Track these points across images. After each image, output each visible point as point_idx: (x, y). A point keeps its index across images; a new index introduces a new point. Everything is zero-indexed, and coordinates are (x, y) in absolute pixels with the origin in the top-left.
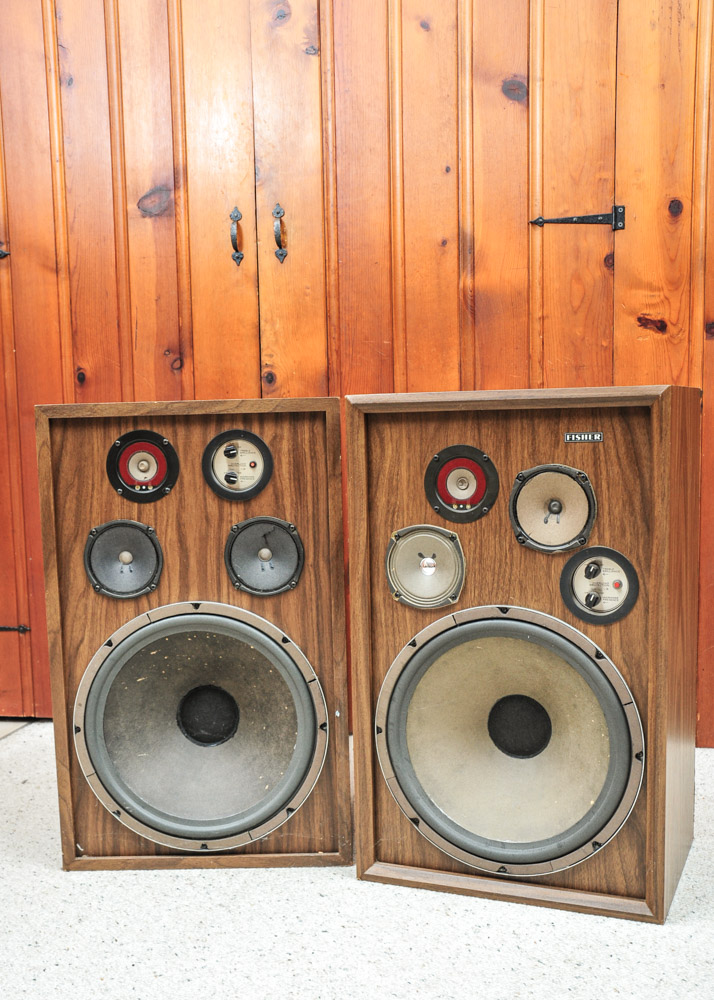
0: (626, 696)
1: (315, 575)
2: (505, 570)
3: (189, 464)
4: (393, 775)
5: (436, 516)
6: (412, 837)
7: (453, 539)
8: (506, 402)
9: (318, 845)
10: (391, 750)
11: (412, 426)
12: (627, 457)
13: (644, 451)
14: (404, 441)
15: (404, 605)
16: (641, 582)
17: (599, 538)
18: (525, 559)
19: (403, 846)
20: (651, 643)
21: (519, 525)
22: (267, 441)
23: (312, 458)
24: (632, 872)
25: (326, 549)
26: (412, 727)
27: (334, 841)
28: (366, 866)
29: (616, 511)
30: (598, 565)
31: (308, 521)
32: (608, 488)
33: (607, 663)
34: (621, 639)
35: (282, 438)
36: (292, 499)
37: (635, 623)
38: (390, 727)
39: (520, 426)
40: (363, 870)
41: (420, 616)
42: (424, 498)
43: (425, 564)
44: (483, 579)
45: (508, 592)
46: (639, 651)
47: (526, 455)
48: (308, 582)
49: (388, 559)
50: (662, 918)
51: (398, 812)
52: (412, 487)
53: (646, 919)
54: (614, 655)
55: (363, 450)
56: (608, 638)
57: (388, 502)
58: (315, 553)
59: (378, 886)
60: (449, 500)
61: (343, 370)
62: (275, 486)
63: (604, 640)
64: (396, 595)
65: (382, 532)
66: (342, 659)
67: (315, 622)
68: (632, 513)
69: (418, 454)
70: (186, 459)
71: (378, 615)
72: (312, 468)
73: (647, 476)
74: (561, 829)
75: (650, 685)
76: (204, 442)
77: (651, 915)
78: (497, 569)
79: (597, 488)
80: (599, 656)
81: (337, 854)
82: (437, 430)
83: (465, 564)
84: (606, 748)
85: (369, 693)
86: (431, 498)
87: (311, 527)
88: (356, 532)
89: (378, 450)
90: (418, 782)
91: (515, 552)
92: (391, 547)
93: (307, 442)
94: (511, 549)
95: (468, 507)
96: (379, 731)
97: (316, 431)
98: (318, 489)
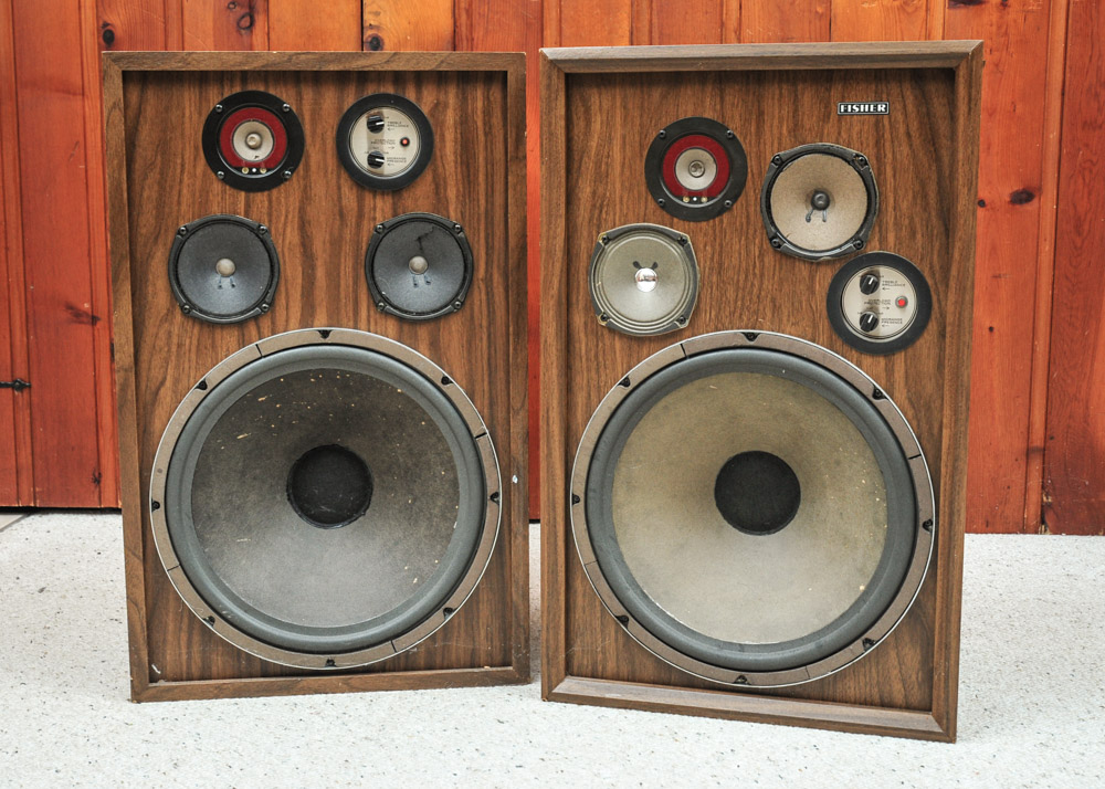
0: (912, 445)
1: (487, 294)
2: (753, 285)
3: (318, 140)
4: (594, 559)
5: (659, 211)
6: (616, 640)
7: (682, 242)
8: (762, 59)
9: (483, 658)
10: (591, 525)
11: (630, 91)
12: (920, 135)
13: (943, 127)
14: (618, 111)
15: (612, 330)
16: (934, 298)
17: (880, 243)
18: (781, 269)
19: (604, 653)
20: (947, 377)
21: (773, 223)
22: (425, 110)
23: (486, 134)
24: (914, 677)
25: (502, 256)
26: (620, 494)
27: (506, 651)
28: (554, 683)
29: (904, 205)
30: (878, 277)
31: (479, 220)
32: (894, 176)
33: (889, 405)
34: (906, 372)
35: (446, 106)
36: (458, 190)
37: (925, 351)
38: (591, 494)
39: (777, 92)
40: (551, 688)
41: (635, 346)
42: (643, 188)
43: (642, 277)
44: (722, 295)
45: (756, 313)
46: (929, 387)
47: (785, 131)
48: (477, 303)
49: (592, 270)
50: (955, 735)
51: (598, 608)
52: (627, 173)
53: (933, 736)
54: (897, 394)
55: (562, 123)
56: (890, 372)
57: (594, 193)
58: (487, 264)
59: (572, 708)
60: (679, 190)
61: (475, 36)
62: (435, 171)
63: (883, 375)
64: (603, 319)
65: (585, 234)
66: (523, 406)
67: (486, 357)
68: (925, 208)
69: (637, 128)
70: (314, 133)
71: (577, 345)
72: (486, 147)
73: (946, 160)
74: (818, 624)
75: (946, 432)
76: (340, 109)
77: (939, 730)
78: (741, 282)
79: (879, 174)
80: (877, 395)
81: (511, 668)
82: (664, 97)
83: (699, 276)
84: (882, 516)
85: (563, 449)
86: (653, 188)
87: (482, 227)
88: (551, 232)
89: (582, 124)
90: (627, 567)
91: (766, 260)
92: (597, 253)
93: (479, 113)
94: (761, 255)
95: (704, 199)
96: (576, 500)
97: (492, 99)
98: (492, 176)
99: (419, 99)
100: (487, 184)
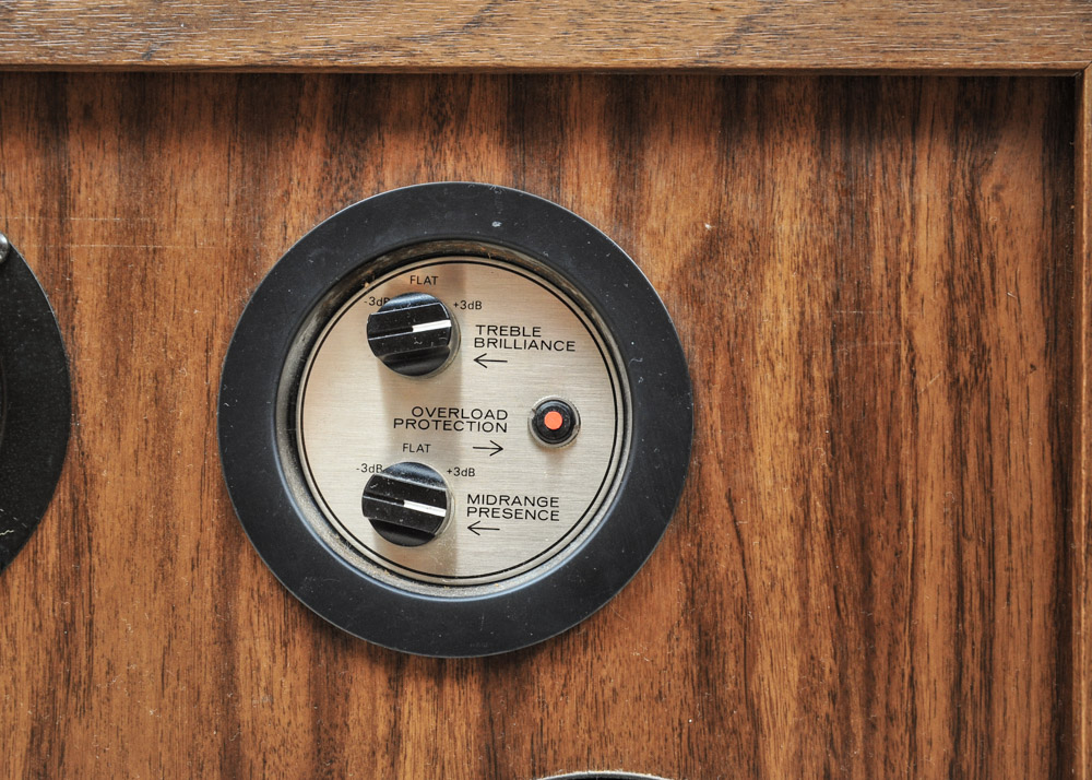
3: (138, 403)
22: (657, 267)
23: (957, 390)
35: (759, 248)
36: (811, 665)
62: (697, 572)
70: (117, 365)
72: (959, 459)
76: (243, 257)
93: (925, 282)
97: (991, 215)
98: (987, 602)
99: (625, 214)
100: (959, 640)
